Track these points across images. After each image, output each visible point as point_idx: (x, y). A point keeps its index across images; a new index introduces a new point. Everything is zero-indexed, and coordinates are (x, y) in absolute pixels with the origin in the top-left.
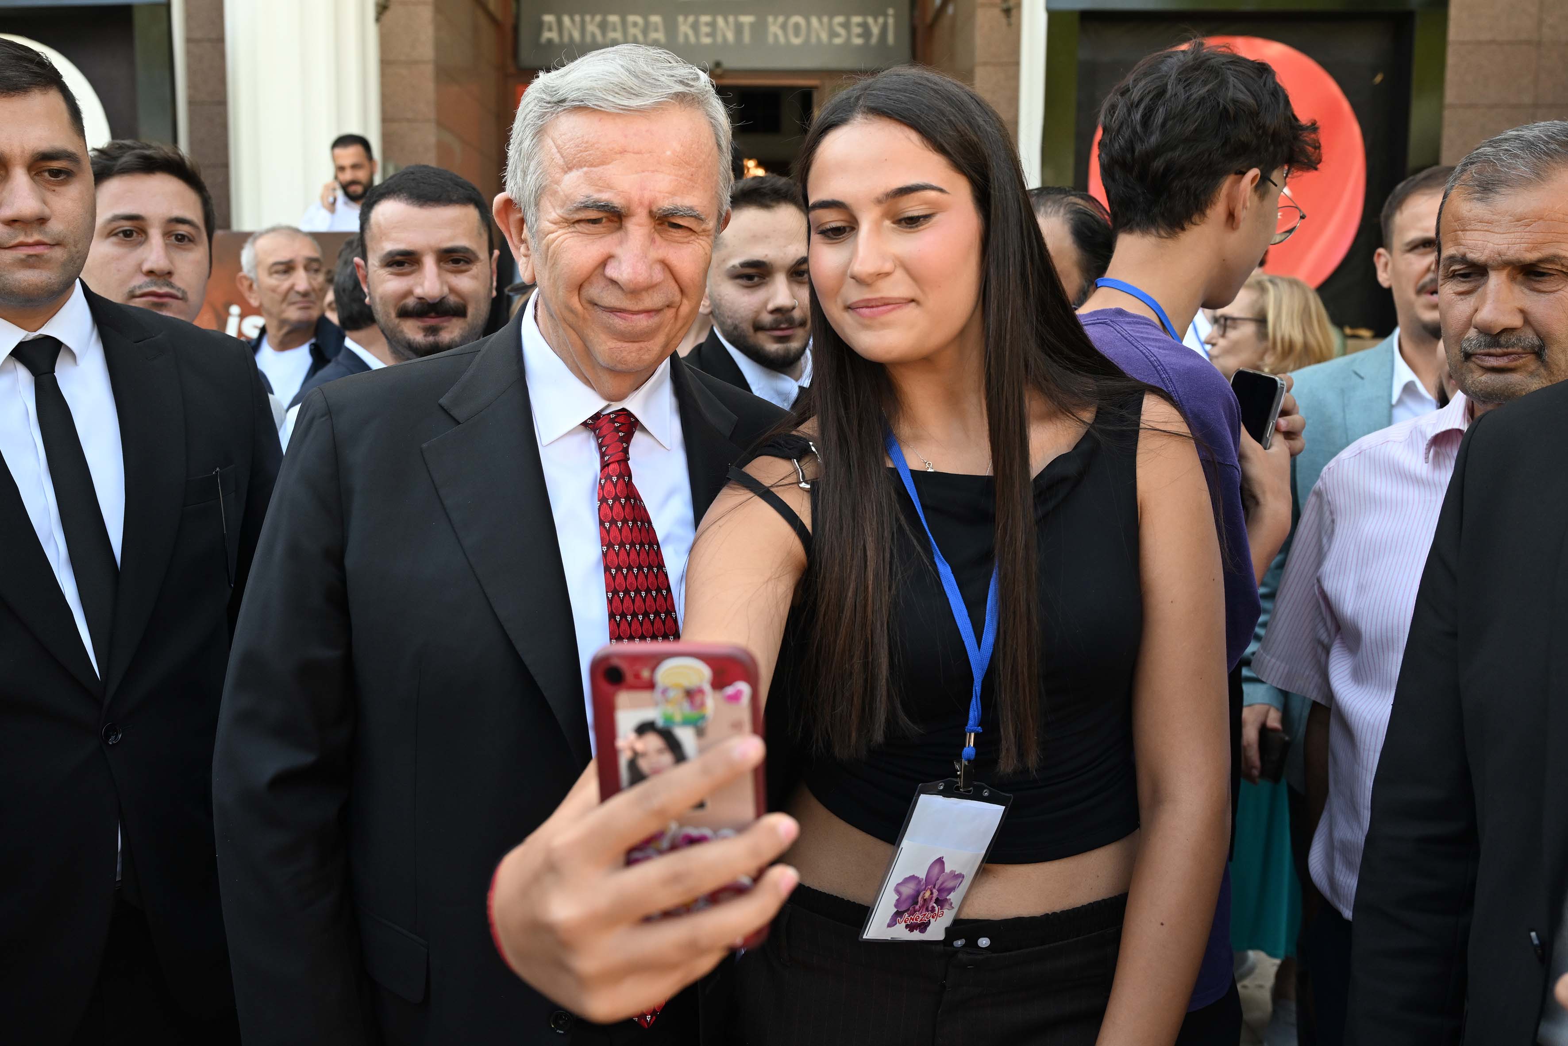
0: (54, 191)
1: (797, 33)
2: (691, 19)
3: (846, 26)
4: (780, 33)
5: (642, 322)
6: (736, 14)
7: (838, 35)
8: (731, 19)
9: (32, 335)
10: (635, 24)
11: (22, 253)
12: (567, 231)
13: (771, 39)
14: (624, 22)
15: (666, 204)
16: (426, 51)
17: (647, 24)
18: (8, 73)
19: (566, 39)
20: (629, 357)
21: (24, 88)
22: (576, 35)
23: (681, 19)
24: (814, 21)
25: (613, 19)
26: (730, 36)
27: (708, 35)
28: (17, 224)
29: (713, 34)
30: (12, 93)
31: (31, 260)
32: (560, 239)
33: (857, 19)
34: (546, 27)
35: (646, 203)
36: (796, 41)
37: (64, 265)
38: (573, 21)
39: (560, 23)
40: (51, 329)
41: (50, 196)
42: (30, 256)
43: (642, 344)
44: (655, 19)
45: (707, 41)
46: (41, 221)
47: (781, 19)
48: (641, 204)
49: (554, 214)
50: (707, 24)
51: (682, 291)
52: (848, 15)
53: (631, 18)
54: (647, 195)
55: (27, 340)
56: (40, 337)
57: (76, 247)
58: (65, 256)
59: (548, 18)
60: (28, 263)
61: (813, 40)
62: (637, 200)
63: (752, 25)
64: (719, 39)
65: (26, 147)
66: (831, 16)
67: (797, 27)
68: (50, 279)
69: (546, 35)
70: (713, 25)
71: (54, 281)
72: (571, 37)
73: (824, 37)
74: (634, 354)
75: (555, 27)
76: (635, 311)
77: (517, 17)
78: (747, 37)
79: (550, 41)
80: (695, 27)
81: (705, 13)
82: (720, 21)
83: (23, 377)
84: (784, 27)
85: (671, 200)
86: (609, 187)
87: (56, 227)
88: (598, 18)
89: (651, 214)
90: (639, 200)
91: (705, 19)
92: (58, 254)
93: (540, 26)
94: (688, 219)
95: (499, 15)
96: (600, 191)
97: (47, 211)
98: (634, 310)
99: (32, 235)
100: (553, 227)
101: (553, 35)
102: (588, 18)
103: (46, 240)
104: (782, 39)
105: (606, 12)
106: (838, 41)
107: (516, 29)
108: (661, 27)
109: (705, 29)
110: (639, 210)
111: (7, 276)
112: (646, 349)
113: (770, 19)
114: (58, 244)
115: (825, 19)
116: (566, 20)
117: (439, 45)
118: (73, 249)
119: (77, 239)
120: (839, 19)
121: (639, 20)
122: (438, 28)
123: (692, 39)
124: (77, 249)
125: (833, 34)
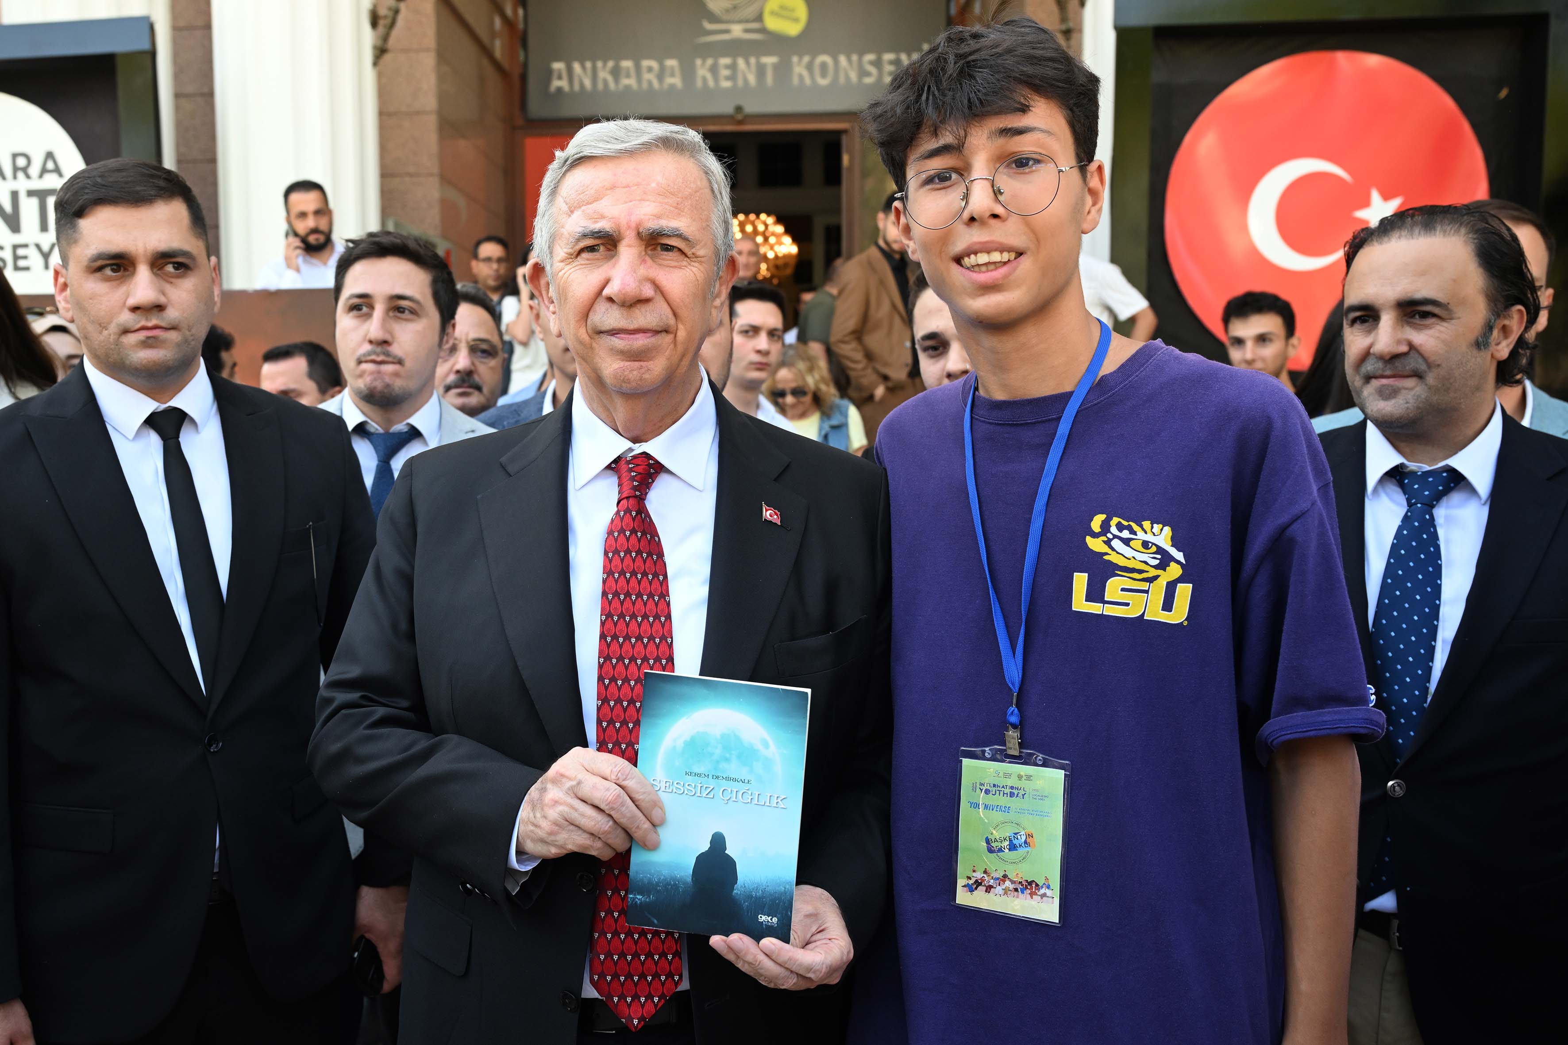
0: (171, 283)
1: (824, 74)
2: (710, 61)
3: (878, 64)
4: (805, 73)
5: (640, 342)
6: (758, 55)
7: (868, 74)
8: (753, 60)
9: (163, 407)
10: (650, 69)
11: (142, 335)
12: (571, 267)
13: (796, 81)
14: (638, 67)
15: (653, 225)
16: (429, 101)
17: (662, 68)
18: (138, 188)
19: (577, 87)
20: (631, 375)
21: (150, 199)
22: (588, 83)
23: (699, 62)
24: (843, 59)
25: (627, 64)
26: (752, 79)
27: (727, 78)
28: (139, 312)
29: (732, 78)
30: (140, 204)
31: (150, 341)
32: (567, 274)
33: (888, 57)
34: (555, 75)
35: (633, 225)
36: (823, 82)
37: (178, 345)
38: (583, 67)
39: (570, 70)
40: (177, 402)
41: (168, 288)
42: (148, 338)
43: (642, 363)
44: (671, 63)
45: (726, 84)
46: (159, 308)
47: (806, 59)
48: (629, 227)
49: (561, 251)
50: (727, 67)
51: (675, 314)
52: (879, 53)
53: (645, 63)
54: (634, 219)
55: (159, 410)
56: (170, 408)
57: (190, 331)
58: (180, 338)
59: (558, 66)
60: (147, 344)
61: (842, 80)
62: (625, 223)
63: (776, 67)
64: (740, 83)
65: (148, 248)
66: (861, 54)
67: (824, 66)
68: (166, 356)
69: (556, 83)
70: (733, 67)
71: (169, 358)
72: (582, 85)
73: (853, 76)
74: (635, 373)
75: (565, 75)
76: (631, 330)
77: (525, 65)
78: (769, 79)
79: (559, 90)
80: (714, 70)
81: (725, 55)
82: (741, 62)
83: (154, 441)
84: (810, 67)
85: (656, 221)
86: (603, 217)
87: (172, 314)
88: (611, 64)
89: (639, 234)
90: (627, 223)
91: (725, 61)
92: (173, 336)
93: (549, 74)
94: (674, 239)
95: (506, 65)
96: (596, 222)
97: (162, 300)
98: (630, 328)
99: (151, 320)
100: (562, 264)
101: (563, 84)
102: (600, 64)
103: (163, 324)
104: (808, 81)
105: (618, 58)
106: (868, 80)
107: (524, 78)
108: (677, 71)
109: (726, 72)
110: (628, 233)
111: (132, 356)
112: (646, 368)
113: (795, 59)
114: (174, 328)
115: (855, 57)
116: (577, 66)
117: (442, 97)
118: (188, 333)
119: (191, 324)
120: (870, 57)
121: (654, 64)
122: (441, 79)
123: (711, 83)
124: (191, 333)
125: (863, 73)
